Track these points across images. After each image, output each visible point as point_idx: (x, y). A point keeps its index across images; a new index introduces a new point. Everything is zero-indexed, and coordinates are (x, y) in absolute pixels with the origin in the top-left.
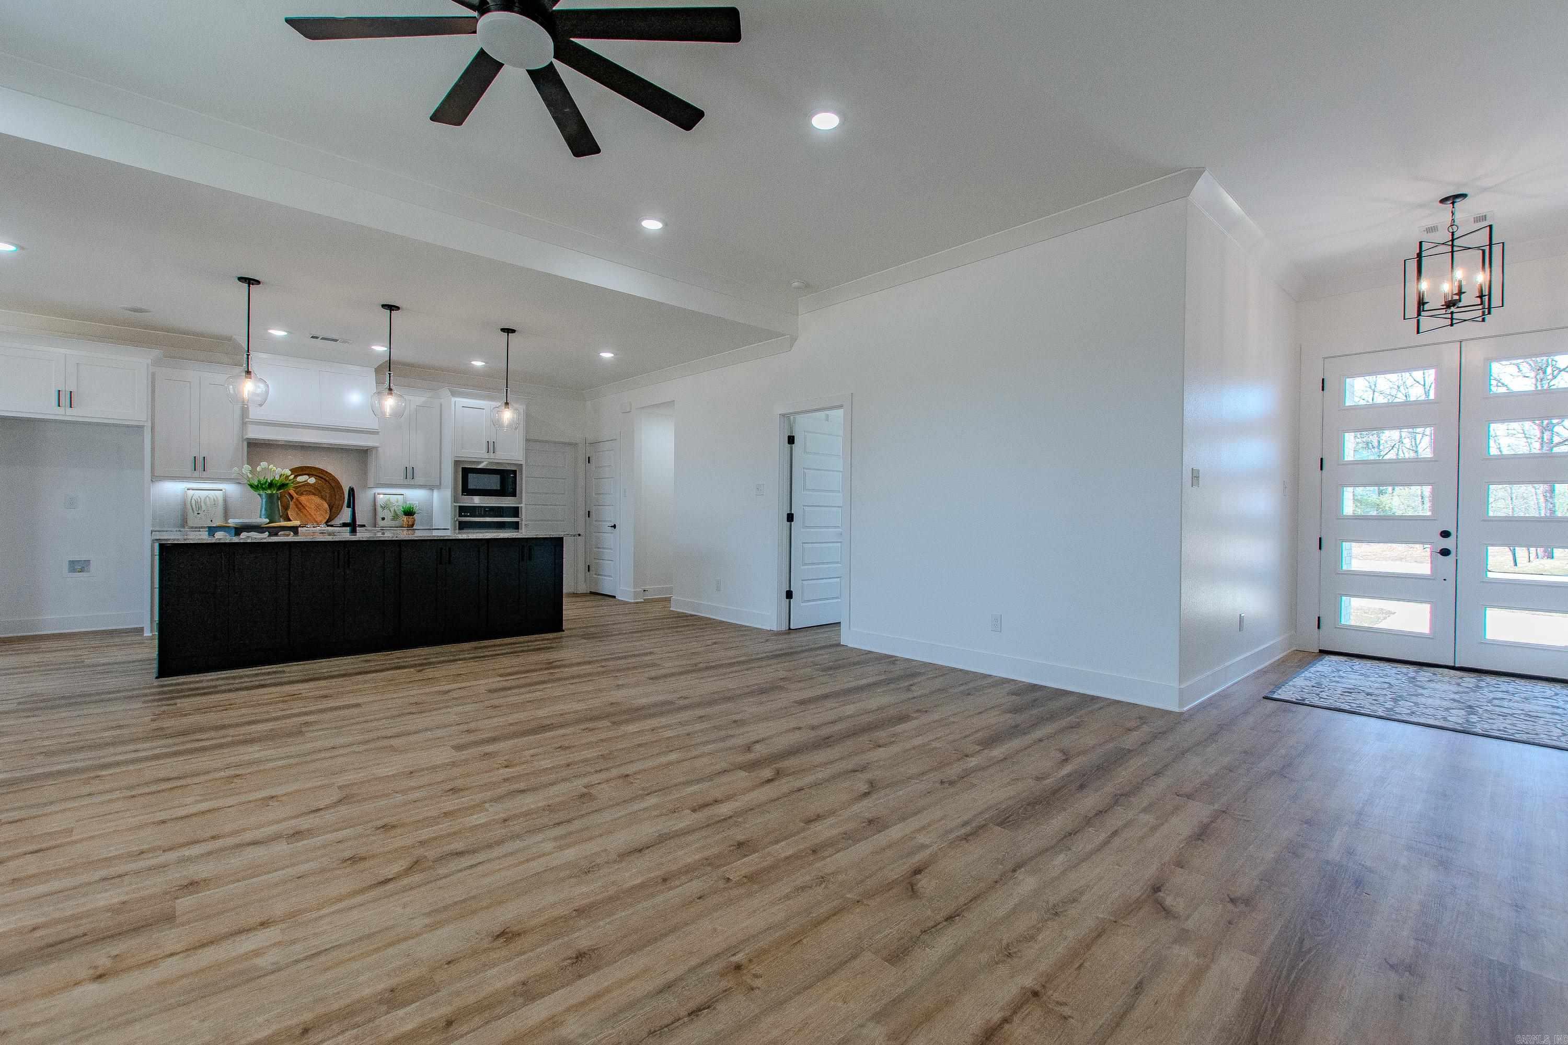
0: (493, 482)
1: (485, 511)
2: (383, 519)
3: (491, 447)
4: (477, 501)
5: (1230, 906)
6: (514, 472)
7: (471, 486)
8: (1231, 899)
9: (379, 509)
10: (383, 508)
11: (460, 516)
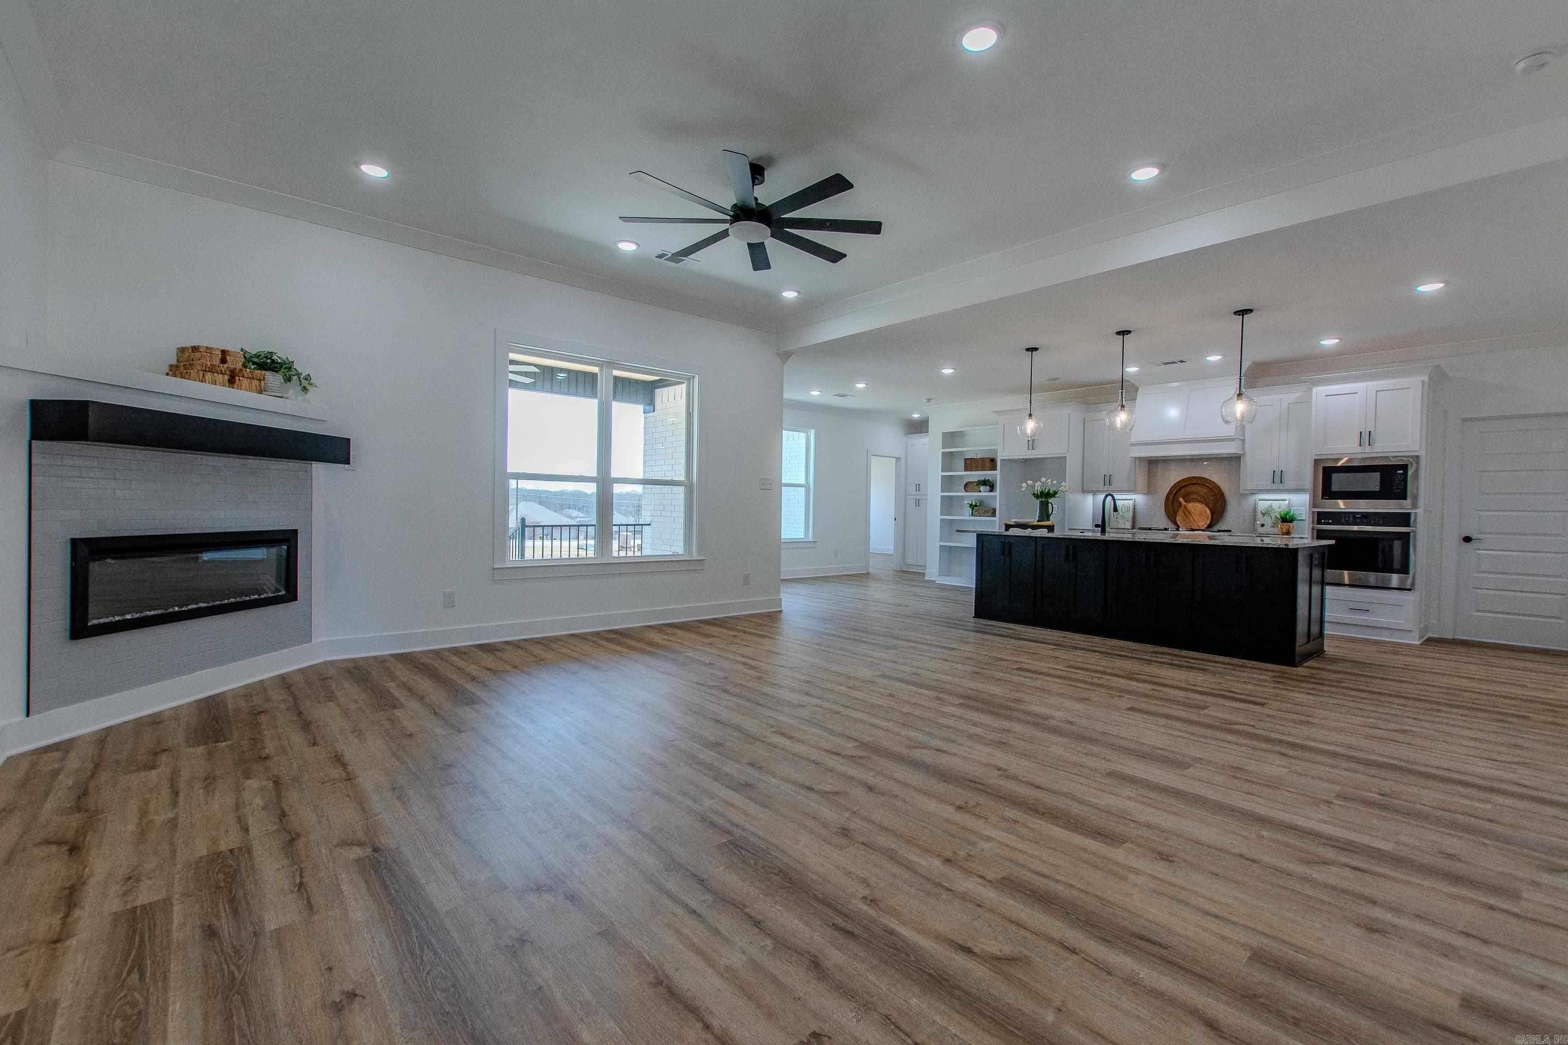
0: (1373, 482)
1: (1354, 517)
2: (1263, 525)
3: (1366, 438)
4: (1341, 505)
5: (349, 987)
6: (1405, 467)
7: (1335, 487)
8: (355, 995)
9: (1259, 515)
10: (1264, 514)
11: (1319, 523)
